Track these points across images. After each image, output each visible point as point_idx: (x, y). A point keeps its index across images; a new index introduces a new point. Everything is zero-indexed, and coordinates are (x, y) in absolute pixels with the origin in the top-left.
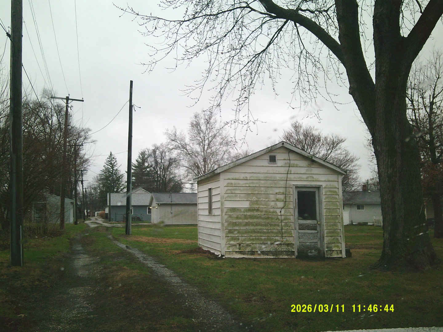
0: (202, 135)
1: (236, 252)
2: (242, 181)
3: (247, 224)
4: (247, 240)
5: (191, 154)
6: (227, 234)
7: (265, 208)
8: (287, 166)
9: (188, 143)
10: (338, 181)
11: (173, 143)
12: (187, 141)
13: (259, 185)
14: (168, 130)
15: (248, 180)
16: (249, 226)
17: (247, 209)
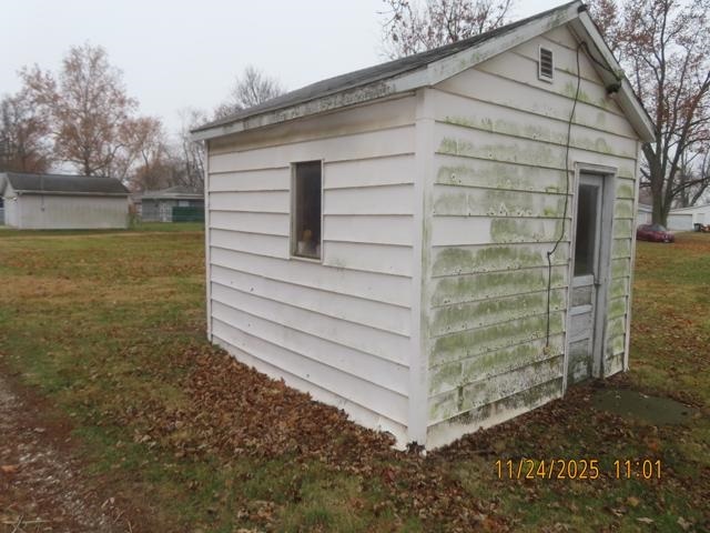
0: (83, 83)
1: (452, 420)
2: (481, 134)
3: (482, 309)
4: (479, 367)
5: (64, 114)
6: (433, 355)
7: (522, 243)
8: (571, 96)
9: (60, 95)
10: (636, 160)
11: (34, 91)
12: (58, 90)
13: (515, 158)
14: (25, 69)
15: (492, 132)
16: (486, 313)
17: (485, 248)
